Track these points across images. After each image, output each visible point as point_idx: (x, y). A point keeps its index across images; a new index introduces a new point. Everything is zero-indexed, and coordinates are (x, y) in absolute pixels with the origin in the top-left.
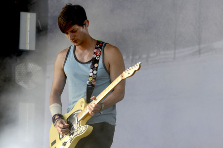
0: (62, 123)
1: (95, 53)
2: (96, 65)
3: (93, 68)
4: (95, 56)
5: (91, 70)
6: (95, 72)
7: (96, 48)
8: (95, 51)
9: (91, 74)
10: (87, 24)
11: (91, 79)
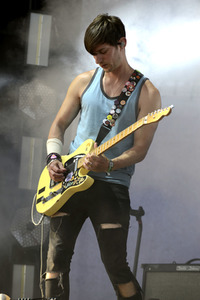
0: (57, 165)
1: (126, 87)
2: (123, 103)
3: (117, 105)
4: (125, 90)
5: (114, 107)
6: (118, 111)
7: (130, 80)
8: (128, 83)
9: (113, 112)
10: (123, 43)
11: (109, 117)
